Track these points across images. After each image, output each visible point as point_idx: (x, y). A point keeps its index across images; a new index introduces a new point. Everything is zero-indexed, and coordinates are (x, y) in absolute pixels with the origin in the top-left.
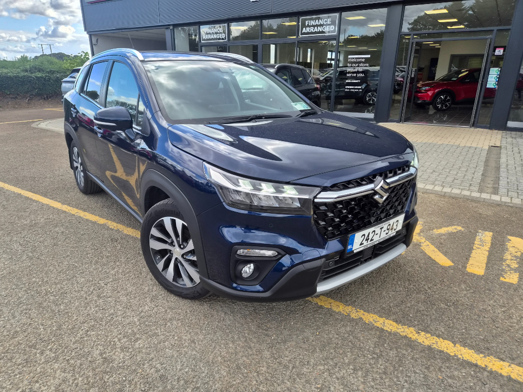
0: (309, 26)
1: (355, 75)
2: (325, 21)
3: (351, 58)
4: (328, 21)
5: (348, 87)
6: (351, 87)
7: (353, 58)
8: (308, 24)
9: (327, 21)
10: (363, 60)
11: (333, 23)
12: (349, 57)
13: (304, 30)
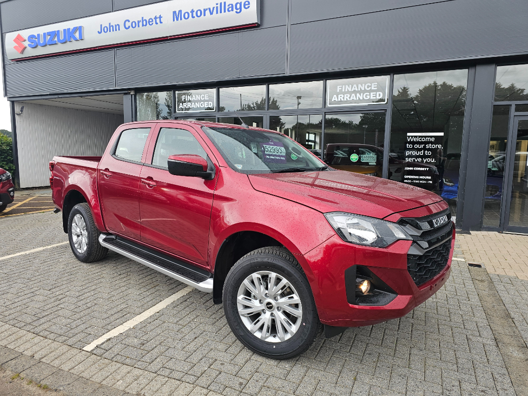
0: (341, 92)
1: (420, 160)
2: (368, 87)
3: (412, 137)
4: (373, 86)
5: (410, 177)
6: (412, 177)
7: (416, 137)
8: (341, 91)
9: (371, 86)
10: (433, 139)
11: (381, 88)
12: (409, 134)
13: (335, 98)
